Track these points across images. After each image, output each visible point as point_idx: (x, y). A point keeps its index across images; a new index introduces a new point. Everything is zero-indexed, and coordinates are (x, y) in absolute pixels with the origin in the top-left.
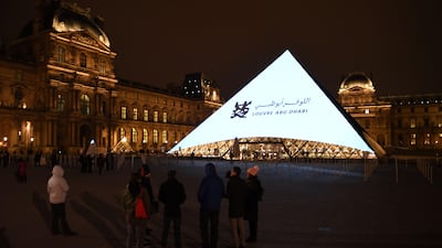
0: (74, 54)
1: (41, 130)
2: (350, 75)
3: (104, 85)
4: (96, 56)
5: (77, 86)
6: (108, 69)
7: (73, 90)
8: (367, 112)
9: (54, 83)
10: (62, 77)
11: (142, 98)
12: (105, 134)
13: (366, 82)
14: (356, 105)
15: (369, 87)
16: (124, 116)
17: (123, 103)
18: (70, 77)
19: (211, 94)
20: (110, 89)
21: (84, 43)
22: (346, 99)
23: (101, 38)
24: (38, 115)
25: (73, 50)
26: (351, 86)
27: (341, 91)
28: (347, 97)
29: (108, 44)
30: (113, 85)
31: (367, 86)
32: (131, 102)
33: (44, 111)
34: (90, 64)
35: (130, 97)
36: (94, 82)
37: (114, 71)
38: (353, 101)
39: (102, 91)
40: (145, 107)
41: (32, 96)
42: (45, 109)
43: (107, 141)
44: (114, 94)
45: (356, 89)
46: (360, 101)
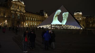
0: (16, 6)
1: (9, 22)
2: (77, 11)
3: (23, 12)
4: (21, 6)
5: (17, 13)
6: (24, 9)
7: (16, 13)
8: (80, 19)
9: (12, 12)
11: (31, 15)
12: (22, 23)
13: (80, 12)
14: (78, 17)
15: (81, 13)
16: (27, 19)
17: (27, 16)
18: (15, 10)
19: (46, 14)
20: (24, 13)
21: (18, 3)
22: (76, 16)
23: (22, 2)
24: (8, 18)
25: (16, 5)
26: (77, 13)
27: (75, 14)
28: (76, 15)
29: (24, 4)
30: (24, 12)
31: (80, 13)
32: (28, 16)
33: (10, 18)
34: (20, 8)
35: (28, 15)
36: (20, 12)
37: (25, 9)
38: (77, 16)
39: (22, 14)
40: (31, 17)
41: (7, 15)
42: (10, 17)
43: (23, 25)
45: (78, 14)
46: (79, 16)
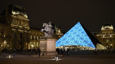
0: (18, 21)
1: (9, 43)
2: (105, 23)
3: (26, 29)
4: (24, 21)
5: (19, 30)
6: (27, 25)
7: (18, 32)
8: (111, 36)
9: (13, 29)
10: (15, 28)
11: (37, 33)
12: (26, 44)
13: (110, 26)
14: (107, 34)
15: (111, 28)
16: (31, 38)
17: (31, 34)
18: (17, 27)
19: (58, 31)
20: (28, 31)
21: (20, 17)
22: (104, 32)
23: (25, 15)
24: (8, 38)
25: (18, 19)
26: (105, 27)
27: (102, 29)
28: (104, 31)
29: (27, 17)
30: (28, 29)
31: (111, 27)
33: (10, 38)
34: (22, 23)
35: (33, 32)
36: (23, 29)
37: (29, 25)
38: (106, 32)
39: (26, 31)
40: (38, 35)
41: (6, 33)
43: (27, 46)
44: (29, 32)
45: (107, 28)
46: (108, 32)
